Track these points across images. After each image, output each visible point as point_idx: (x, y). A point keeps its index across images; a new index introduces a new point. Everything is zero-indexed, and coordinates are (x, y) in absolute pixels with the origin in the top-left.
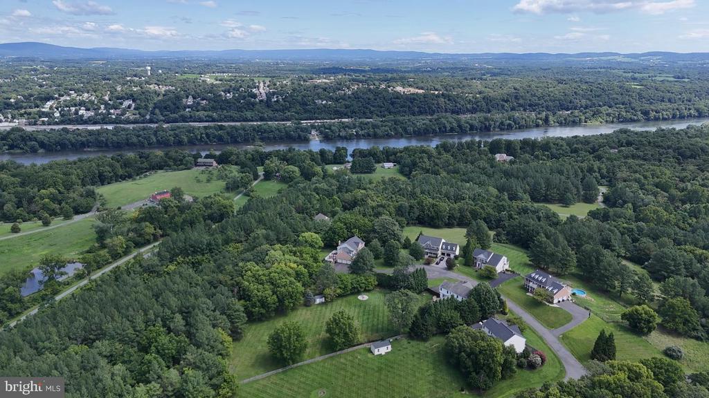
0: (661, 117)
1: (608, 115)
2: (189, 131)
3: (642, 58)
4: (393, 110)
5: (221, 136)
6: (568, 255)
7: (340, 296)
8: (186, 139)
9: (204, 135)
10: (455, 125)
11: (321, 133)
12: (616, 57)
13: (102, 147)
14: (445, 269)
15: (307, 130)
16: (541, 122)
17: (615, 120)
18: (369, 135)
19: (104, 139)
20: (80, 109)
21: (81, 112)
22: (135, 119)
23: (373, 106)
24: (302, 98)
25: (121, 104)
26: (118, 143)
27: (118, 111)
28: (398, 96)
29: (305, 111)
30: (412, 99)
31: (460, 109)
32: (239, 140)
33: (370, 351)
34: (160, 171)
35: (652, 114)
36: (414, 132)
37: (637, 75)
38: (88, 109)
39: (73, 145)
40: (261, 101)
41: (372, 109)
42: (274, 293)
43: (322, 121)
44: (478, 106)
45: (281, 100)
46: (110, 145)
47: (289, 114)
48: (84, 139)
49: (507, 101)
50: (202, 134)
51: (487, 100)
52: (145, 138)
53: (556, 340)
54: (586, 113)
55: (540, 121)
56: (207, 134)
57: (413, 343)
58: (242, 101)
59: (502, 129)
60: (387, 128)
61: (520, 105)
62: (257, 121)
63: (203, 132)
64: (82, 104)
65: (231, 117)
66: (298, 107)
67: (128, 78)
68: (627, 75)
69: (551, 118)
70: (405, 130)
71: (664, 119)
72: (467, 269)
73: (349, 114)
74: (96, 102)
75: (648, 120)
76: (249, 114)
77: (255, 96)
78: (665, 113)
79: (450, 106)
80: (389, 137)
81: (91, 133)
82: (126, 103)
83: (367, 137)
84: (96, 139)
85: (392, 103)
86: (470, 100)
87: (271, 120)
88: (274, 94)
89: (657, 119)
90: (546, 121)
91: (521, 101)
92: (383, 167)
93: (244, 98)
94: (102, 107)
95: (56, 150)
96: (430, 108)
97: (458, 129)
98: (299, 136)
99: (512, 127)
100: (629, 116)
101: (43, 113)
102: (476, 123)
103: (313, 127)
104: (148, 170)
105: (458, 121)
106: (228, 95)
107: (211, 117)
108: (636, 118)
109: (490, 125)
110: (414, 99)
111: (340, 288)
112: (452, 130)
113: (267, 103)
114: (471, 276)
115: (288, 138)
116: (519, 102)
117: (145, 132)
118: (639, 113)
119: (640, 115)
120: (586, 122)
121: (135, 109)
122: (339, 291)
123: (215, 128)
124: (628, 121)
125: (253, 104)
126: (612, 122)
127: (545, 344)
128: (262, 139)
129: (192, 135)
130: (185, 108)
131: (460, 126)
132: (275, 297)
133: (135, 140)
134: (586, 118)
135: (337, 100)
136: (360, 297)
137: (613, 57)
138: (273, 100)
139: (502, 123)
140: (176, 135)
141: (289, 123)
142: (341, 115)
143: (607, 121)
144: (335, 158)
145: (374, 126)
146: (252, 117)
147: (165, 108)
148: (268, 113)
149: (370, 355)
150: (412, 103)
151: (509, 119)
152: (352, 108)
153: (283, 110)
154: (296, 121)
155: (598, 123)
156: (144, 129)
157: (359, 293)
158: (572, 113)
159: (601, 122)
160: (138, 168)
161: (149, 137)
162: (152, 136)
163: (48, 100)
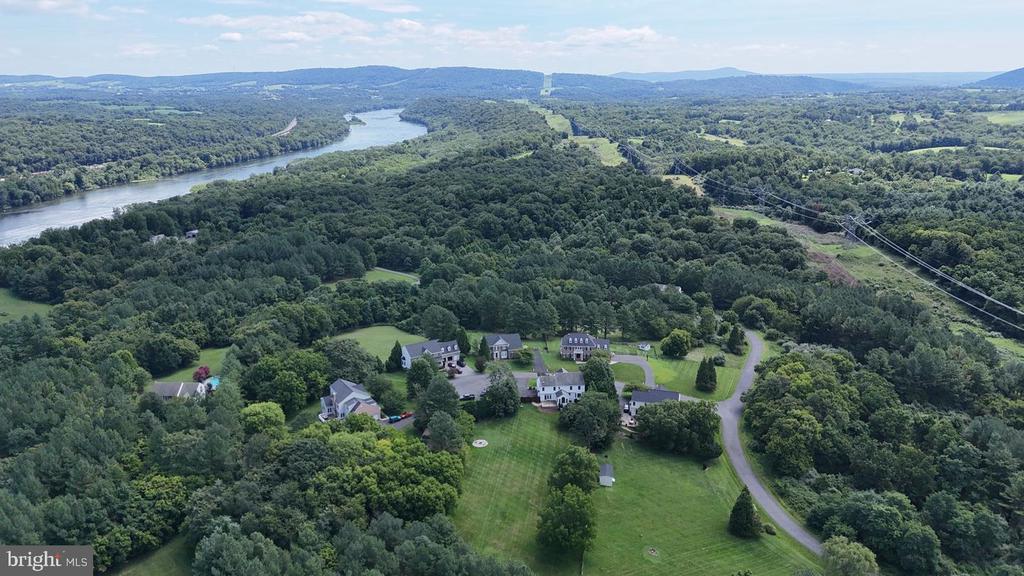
0: (224, 162)
1: (161, 164)
16: (72, 186)
17: (173, 171)
33: (601, 486)
35: (214, 159)
54: (129, 165)
55: (70, 184)
57: (608, 454)
59: (16, 206)
69: (84, 178)
71: (228, 165)
75: (210, 167)
78: (227, 156)
89: (220, 165)
90: (79, 182)
100: (189, 164)
108: (196, 166)
118: (198, 159)
119: (201, 163)
120: (136, 178)
126: (171, 174)
134: (134, 173)
136: (476, 445)
137: (47, 83)
139: (11, 195)
143: (163, 174)
149: (609, 489)
155: (154, 179)
158: (109, 168)
159: (157, 176)
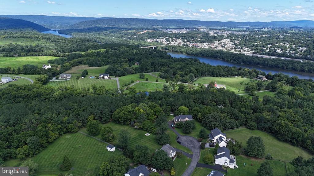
13: (265, 66)
19: (267, 63)
20: (279, 50)
21: (278, 51)
25: (299, 49)
26: (273, 65)
27: (294, 52)
34: (240, 77)
38: (282, 50)
39: (254, 63)
46: (269, 66)
52: (286, 65)
64: (282, 47)
74: (288, 47)
82: (302, 49)
94: (289, 49)
95: (247, 64)
101: (263, 49)
104: (236, 75)
121: (303, 52)
133: (280, 65)
136: (147, 134)
156: (291, 61)
160: (232, 74)
161: (288, 65)
162: (290, 65)
163: (269, 44)
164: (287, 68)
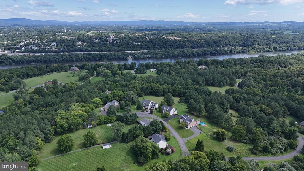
0: (282, 50)
1: (259, 49)
2: (76, 56)
3: (281, 24)
4: (166, 47)
5: (90, 58)
6: (201, 108)
7: (98, 125)
8: (74, 59)
9: (82, 58)
10: (191, 53)
11: (133, 57)
12: (270, 24)
13: (39, 62)
14: (149, 113)
15: (127, 55)
17: (262, 51)
18: (153, 58)
19: (40, 59)
20: (33, 46)
21: (33, 48)
22: (56, 50)
23: (158, 45)
24: (127, 42)
25: (51, 44)
26: (46, 61)
27: (49, 47)
28: (168, 41)
29: (128, 47)
30: (174, 42)
31: (195, 46)
32: (97, 59)
33: (102, 147)
34: (54, 72)
35: (278, 49)
36: (173, 56)
37: (276, 32)
38: (36, 46)
39: (27, 61)
40: (110, 43)
41: (157, 46)
42: (67, 123)
43: (135, 51)
44: (203, 45)
45: (118, 42)
46: (42, 61)
47: (121, 48)
48: (31, 59)
49: (215, 43)
50: (81, 57)
51: (207, 42)
52: (57, 59)
53: (184, 143)
54: (249, 48)
55: (228, 51)
56: (84, 57)
57: (122, 144)
58: (102, 43)
59: (211, 55)
60: (161, 55)
61: (221, 45)
62: (107, 51)
63: (82, 56)
64: (34, 44)
65: (96, 50)
66: (125, 45)
67: (56, 33)
68: (272, 31)
69: (233, 50)
70: (169, 55)
71: (283, 51)
72: (159, 114)
73: (147, 48)
74: (40, 44)
75: (276, 51)
76: (104, 48)
77: (107, 41)
78: (283, 48)
79: (191, 45)
80: (162, 58)
81: (34, 56)
82: (53, 44)
83: (152, 58)
84: (37, 59)
85: (166, 44)
86: (199, 42)
87: (113, 51)
88: (116, 40)
89: (280, 51)
90: (231, 51)
91: (222, 43)
92: (150, 71)
93: (103, 41)
94: (43, 45)
95: (20, 64)
96: (181, 46)
97: (192, 55)
98: (123, 57)
99: (216, 54)
100: (268, 49)
101: (17, 48)
102: (200, 52)
103: (130, 54)
104: (49, 72)
105: (193, 52)
106: (96, 40)
107: (88, 50)
108: (271, 50)
109: (206, 53)
110: (175, 42)
111: (99, 121)
112: (189, 55)
113: (112, 44)
114: (159, 116)
115: (119, 59)
116: (221, 43)
117: (58, 56)
118: (272, 48)
119: (273, 49)
120: (249, 52)
121: (56, 46)
122: (98, 122)
123: (87, 54)
124: (268, 52)
125: (106, 44)
126: (260, 52)
127: (178, 144)
128: (108, 59)
129: (77, 57)
130: (77, 46)
131: (193, 54)
132: (67, 124)
133: (53, 59)
134: (249, 50)
135: (142, 42)
136: (108, 125)
137: (268, 24)
138: (115, 42)
139: (211, 52)
140: (71, 57)
141: (120, 52)
142: (143, 49)
143: (258, 52)
144: (131, 67)
145: (156, 54)
146: (105, 50)
147: (69, 46)
148: (113, 48)
149: (101, 149)
150: (174, 43)
151: (215, 51)
152: (148, 46)
153: (118, 47)
154: (123, 52)
155: (254, 52)
156: (58, 55)
157: (108, 123)
158: (243, 48)
159: (255, 52)
160: (46, 71)
161: (59, 58)
162: (60, 58)
163: (20, 42)
164: (59, 61)
